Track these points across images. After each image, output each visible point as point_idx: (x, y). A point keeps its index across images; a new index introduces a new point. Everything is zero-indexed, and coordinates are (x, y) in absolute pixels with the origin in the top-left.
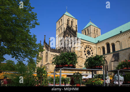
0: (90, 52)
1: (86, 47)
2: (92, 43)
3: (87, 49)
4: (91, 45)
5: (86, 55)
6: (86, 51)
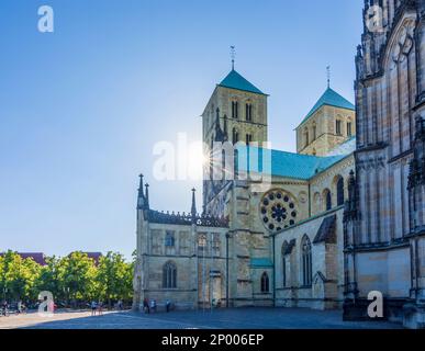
0: (284, 210)
1: (266, 197)
3: (272, 203)
4: (287, 188)
5: (270, 222)
6: (269, 207)
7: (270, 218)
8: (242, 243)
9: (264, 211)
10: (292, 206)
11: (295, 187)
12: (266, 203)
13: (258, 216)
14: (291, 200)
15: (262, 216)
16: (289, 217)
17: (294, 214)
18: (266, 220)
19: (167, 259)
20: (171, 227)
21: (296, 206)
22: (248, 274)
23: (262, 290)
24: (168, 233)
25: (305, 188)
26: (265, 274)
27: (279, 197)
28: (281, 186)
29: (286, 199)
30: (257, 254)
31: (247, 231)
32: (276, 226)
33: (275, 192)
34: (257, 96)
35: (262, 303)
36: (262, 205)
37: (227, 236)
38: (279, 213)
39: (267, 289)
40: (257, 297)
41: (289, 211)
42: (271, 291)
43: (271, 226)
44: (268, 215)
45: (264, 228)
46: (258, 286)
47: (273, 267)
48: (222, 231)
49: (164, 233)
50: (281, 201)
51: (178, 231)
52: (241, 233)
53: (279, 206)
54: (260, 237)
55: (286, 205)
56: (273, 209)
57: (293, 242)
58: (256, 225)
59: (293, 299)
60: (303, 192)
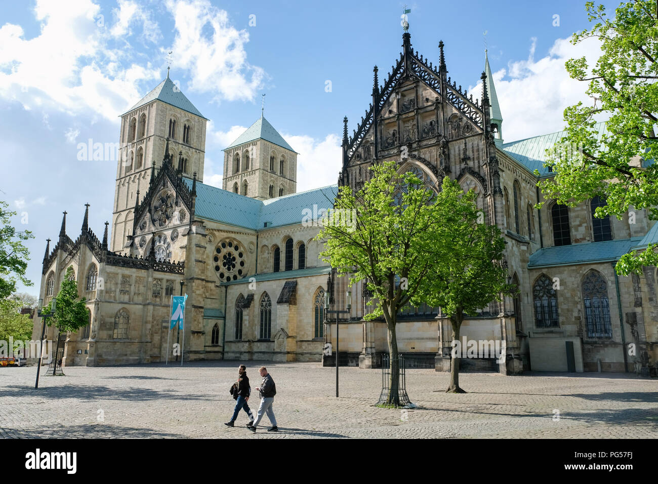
0: (234, 259)
1: (220, 244)
2: (243, 230)
3: (224, 251)
4: (238, 237)
5: (221, 270)
6: (221, 255)
7: (222, 267)
8: (198, 292)
9: (216, 259)
10: (241, 255)
11: (245, 237)
12: (218, 251)
13: (212, 264)
14: (241, 249)
15: (215, 264)
16: (238, 267)
17: (242, 264)
18: (217, 268)
19: (121, 306)
20: (127, 271)
21: (244, 255)
22: (201, 325)
23: (213, 342)
24: (123, 276)
25: (254, 239)
26: (216, 325)
27: (230, 245)
28: (233, 235)
29: (236, 248)
30: (209, 304)
31: (203, 280)
32: (226, 275)
33: (228, 240)
34: (197, 118)
35: (211, 356)
36: (215, 253)
37: (182, 284)
38: (229, 261)
39: (217, 342)
40: (208, 349)
41: (238, 260)
42: (220, 343)
43: (222, 275)
44: (220, 263)
45: (215, 276)
46: (209, 338)
47: (224, 318)
48: (178, 278)
49: (120, 277)
50: (232, 250)
51: (134, 275)
52: (197, 282)
53: (230, 254)
54: (212, 286)
55: (236, 254)
56: (225, 257)
57: (251, 297)
58: (209, 274)
59: (249, 352)
60: (252, 243)
